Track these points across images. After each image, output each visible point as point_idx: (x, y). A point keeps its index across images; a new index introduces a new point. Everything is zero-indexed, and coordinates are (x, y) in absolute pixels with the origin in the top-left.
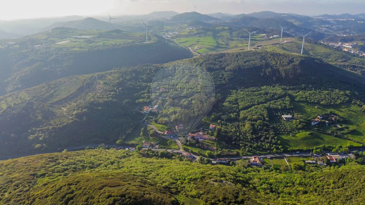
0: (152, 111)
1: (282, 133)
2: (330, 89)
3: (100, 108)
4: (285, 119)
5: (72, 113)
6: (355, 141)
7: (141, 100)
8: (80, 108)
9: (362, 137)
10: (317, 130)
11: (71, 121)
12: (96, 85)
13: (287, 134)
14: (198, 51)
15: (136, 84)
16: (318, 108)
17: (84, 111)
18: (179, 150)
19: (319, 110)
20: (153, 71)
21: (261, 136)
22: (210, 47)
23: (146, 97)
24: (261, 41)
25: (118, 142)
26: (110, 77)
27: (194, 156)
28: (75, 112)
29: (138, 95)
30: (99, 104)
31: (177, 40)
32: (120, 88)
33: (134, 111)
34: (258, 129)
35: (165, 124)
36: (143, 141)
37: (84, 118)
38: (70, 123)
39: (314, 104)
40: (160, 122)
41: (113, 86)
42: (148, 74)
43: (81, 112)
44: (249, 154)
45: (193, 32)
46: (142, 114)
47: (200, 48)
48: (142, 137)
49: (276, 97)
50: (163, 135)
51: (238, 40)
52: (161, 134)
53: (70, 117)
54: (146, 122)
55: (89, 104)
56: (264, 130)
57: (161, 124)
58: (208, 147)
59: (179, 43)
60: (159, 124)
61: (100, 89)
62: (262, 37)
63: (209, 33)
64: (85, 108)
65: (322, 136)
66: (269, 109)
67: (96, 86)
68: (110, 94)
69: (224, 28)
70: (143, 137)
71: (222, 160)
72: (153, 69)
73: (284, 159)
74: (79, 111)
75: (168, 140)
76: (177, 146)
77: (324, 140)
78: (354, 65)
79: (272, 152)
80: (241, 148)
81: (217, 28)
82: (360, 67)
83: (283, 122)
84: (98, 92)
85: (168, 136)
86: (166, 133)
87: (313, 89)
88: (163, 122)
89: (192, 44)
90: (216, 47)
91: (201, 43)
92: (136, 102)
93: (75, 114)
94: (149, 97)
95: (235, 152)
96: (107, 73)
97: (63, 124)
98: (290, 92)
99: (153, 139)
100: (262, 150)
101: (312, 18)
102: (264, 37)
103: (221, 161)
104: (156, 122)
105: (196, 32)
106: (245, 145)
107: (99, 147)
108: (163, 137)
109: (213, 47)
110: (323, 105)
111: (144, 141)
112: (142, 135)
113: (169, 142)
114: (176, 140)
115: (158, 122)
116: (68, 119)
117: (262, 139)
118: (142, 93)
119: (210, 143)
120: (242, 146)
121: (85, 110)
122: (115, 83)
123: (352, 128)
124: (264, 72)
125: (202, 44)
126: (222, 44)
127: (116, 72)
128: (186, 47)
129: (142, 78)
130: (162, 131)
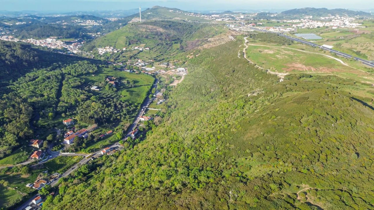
6: (144, 85)
9: (141, 82)
16: (95, 76)
18: (86, 157)
19: (98, 77)
21: (116, 106)
27: (112, 147)
34: (103, 102)
35: (12, 153)
36: (27, 186)
39: (88, 74)
52: (32, 163)
56: (107, 101)
58: (104, 135)
73: (150, 109)
75: (53, 161)
76: (75, 158)
77: (136, 91)
83: (100, 92)
85: (45, 158)
88: (8, 152)
95: (124, 124)
100: (133, 112)
106: (121, 116)
113: (60, 161)
114: (60, 155)
117: (119, 106)
119: (98, 132)
120: (121, 118)
130: (27, 160)
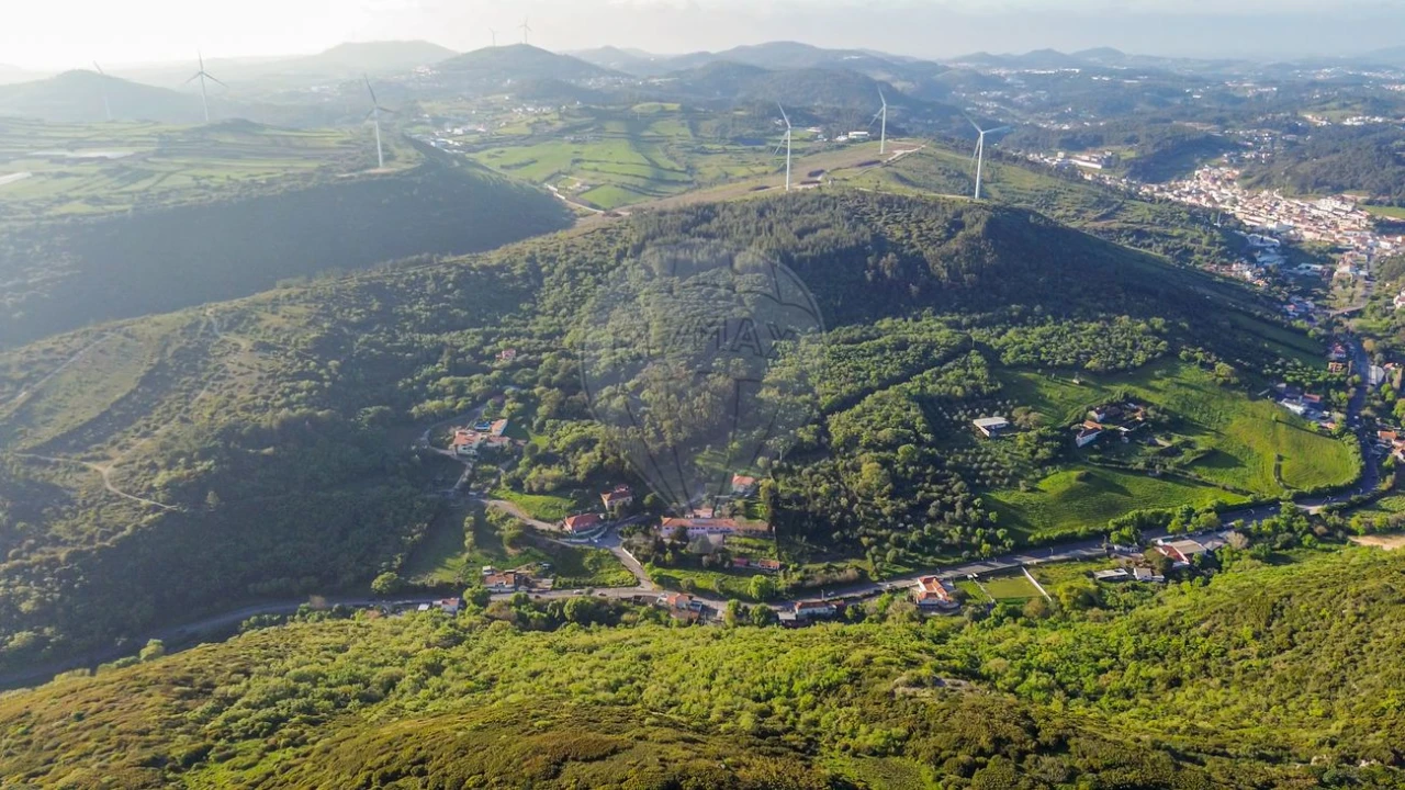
0: (489, 444)
1: (993, 484)
2: (1101, 315)
3: (268, 451)
4: (987, 433)
5: (147, 483)
6: (1224, 488)
7: (431, 405)
8: (182, 460)
9: (1241, 472)
10: (1100, 460)
11: (151, 517)
12: (220, 356)
13: (1009, 484)
14: (589, 197)
15: (395, 338)
16: (1081, 384)
17: (199, 469)
18: (638, 588)
19: (1088, 391)
20: (450, 286)
21: (925, 504)
22: (628, 180)
23: (451, 389)
24: (810, 154)
25: (377, 583)
26: (275, 320)
27: (706, 602)
28: (162, 477)
29: (411, 385)
30: (260, 436)
31: (490, 156)
32: (332, 363)
33: (413, 453)
34: (909, 476)
35: (556, 492)
36: (485, 568)
37: (211, 498)
38: (150, 523)
39: (1065, 371)
40: (535, 487)
41: (301, 356)
42: (434, 298)
43: (189, 475)
44: (901, 570)
45: (548, 123)
46: (446, 458)
47: (594, 187)
48: (471, 551)
49: (936, 356)
50: (557, 535)
51: (725, 151)
52: (550, 531)
53: (144, 502)
54: (474, 490)
55: (215, 438)
56: (928, 478)
57: (542, 492)
58: (748, 564)
59: (502, 167)
60: (531, 492)
61: (245, 370)
62: (807, 140)
63: (612, 126)
64: (205, 455)
65: (1120, 479)
66: (923, 401)
67: (224, 360)
68: (294, 390)
69: (663, 107)
70: (477, 554)
71: (815, 605)
72: (452, 277)
73: (1023, 574)
74: (179, 471)
75: (584, 553)
76: (624, 574)
77: (1129, 494)
78: (1138, 227)
79: (977, 554)
80: (868, 554)
81: (637, 108)
82: (1158, 234)
83: (981, 442)
84: (241, 387)
85: (581, 537)
86: (568, 527)
87: (1049, 317)
88: (549, 486)
89: (555, 170)
90: (652, 179)
91: (593, 165)
92: (412, 415)
93: (165, 487)
94: (460, 392)
95: (849, 569)
96: (259, 304)
97: (120, 535)
98: (976, 335)
99: (520, 555)
100: (942, 551)
101: (945, 69)
102: (814, 137)
103: (810, 610)
104: (517, 485)
105: (559, 124)
106: (881, 541)
107: (303, 614)
108: (562, 541)
109: (641, 182)
110: (1094, 374)
111: (489, 568)
112: (472, 545)
113: (591, 562)
114: (614, 549)
115: (526, 487)
116: (135, 509)
117: (932, 511)
118: (427, 378)
119: (752, 547)
120: (870, 545)
121: (205, 463)
122: (305, 344)
123: (1203, 443)
124: (876, 267)
125: (596, 170)
126: (673, 170)
127: (297, 297)
128: (534, 183)
129: (411, 317)
130: (553, 521)
